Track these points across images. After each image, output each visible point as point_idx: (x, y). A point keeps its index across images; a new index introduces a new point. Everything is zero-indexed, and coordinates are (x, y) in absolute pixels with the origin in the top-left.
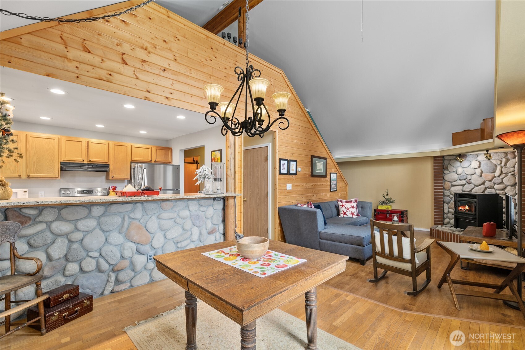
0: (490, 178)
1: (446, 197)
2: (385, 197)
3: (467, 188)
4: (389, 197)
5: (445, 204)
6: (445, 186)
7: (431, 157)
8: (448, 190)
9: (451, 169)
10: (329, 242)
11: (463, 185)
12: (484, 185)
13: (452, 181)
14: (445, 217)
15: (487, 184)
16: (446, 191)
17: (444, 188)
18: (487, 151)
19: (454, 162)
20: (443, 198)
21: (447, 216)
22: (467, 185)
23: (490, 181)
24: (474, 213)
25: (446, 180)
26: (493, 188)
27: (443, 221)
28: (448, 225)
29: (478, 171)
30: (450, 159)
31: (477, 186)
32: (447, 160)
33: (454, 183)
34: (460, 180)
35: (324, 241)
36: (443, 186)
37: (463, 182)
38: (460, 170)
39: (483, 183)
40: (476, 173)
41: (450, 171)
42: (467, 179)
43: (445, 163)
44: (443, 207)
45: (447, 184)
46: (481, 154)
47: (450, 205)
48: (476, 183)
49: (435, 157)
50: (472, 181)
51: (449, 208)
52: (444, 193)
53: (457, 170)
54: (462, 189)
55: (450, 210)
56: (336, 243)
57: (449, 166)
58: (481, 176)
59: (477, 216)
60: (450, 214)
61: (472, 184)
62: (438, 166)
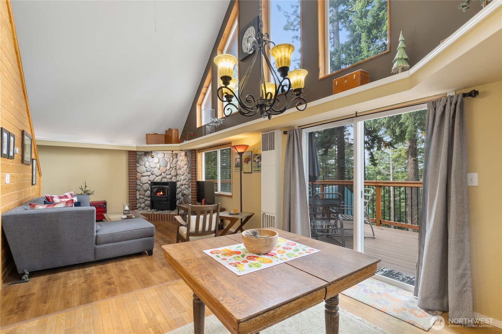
0: (165, 170)
1: (137, 186)
2: (82, 190)
3: (152, 178)
4: (87, 189)
5: (137, 192)
6: (137, 177)
7: (126, 151)
8: (139, 180)
9: (142, 163)
10: (111, 244)
11: (149, 176)
12: (161, 176)
13: (142, 172)
14: (137, 203)
15: (163, 175)
16: (138, 181)
17: (137, 179)
18: (172, 152)
19: (144, 157)
20: (136, 187)
21: (138, 202)
22: (151, 176)
23: (164, 173)
24: (167, 196)
25: (138, 172)
26: (166, 178)
27: (136, 206)
28: (139, 209)
29: (158, 165)
30: (140, 154)
31: (157, 176)
32: (138, 155)
33: (143, 174)
34: (147, 172)
35: (104, 245)
36: (135, 177)
37: (149, 173)
38: (147, 164)
39: (161, 175)
40: (157, 167)
41: (141, 164)
42: (151, 171)
43: (137, 157)
44: (136, 194)
45: (139, 175)
46: (159, 153)
47: (140, 192)
48: (157, 174)
49: (129, 151)
50: (155, 172)
51: (140, 195)
52: (136, 182)
53: (145, 164)
54: (148, 178)
55: (141, 196)
56: (121, 243)
57: (140, 159)
58: (159, 169)
59: (169, 198)
60: (140, 199)
61: (154, 175)
62: (132, 159)
